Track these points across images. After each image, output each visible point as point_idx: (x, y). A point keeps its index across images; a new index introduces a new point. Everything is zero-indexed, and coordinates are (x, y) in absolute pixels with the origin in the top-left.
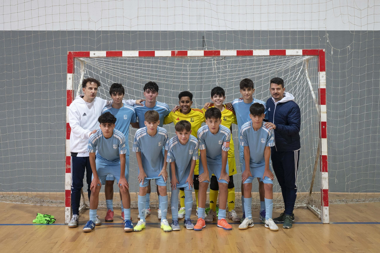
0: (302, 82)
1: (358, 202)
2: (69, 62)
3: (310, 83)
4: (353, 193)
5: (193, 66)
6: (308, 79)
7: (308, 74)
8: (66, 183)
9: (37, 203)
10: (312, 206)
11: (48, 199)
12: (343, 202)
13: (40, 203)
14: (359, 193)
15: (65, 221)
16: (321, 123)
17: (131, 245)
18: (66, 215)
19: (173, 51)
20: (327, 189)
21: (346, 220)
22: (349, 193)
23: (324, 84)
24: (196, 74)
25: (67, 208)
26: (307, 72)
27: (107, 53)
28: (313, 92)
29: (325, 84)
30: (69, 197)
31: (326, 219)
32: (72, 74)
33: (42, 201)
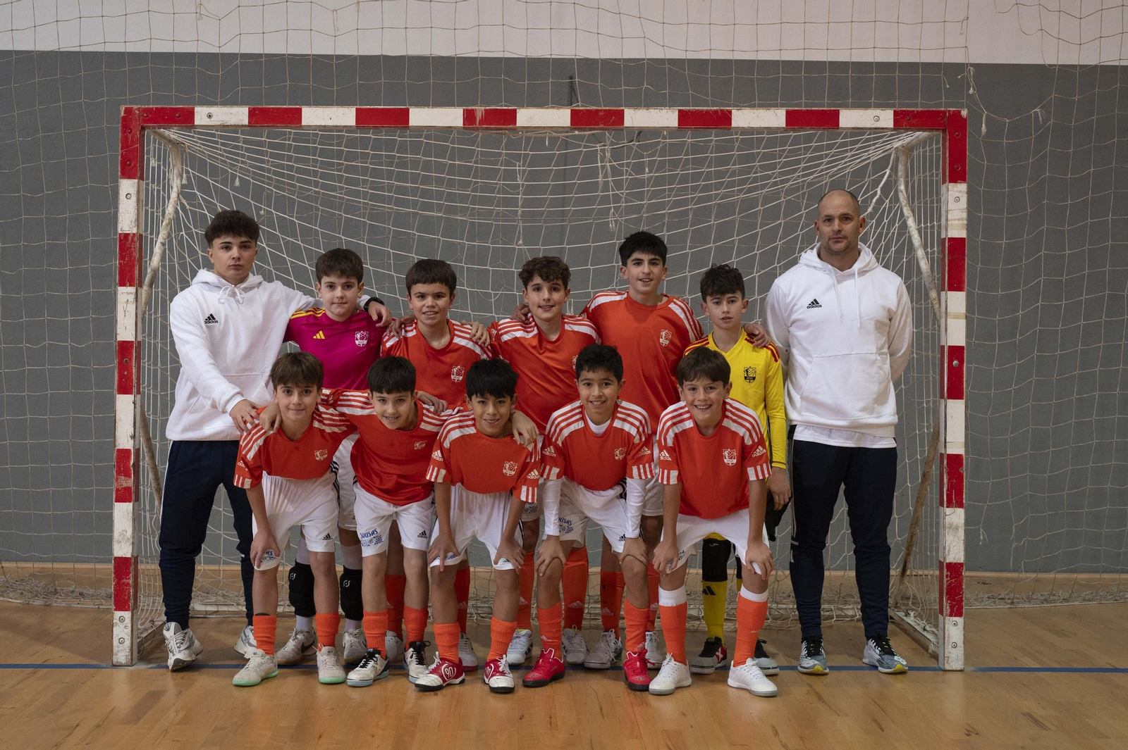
0: (885, 221)
1: (1048, 603)
2: (125, 144)
3: (911, 223)
4: (1033, 575)
5: (535, 161)
6: (907, 211)
7: (905, 195)
8: (116, 535)
9: (36, 596)
10: (907, 615)
11: (70, 585)
12: (1002, 602)
13: (44, 598)
14: (1051, 575)
15: (114, 656)
16: (949, 350)
17: (320, 736)
18: (118, 635)
19: (470, 108)
20: (959, 562)
21: (1016, 659)
22: (1021, 575)
23: (960, 222)
24: (543, 190)
25: (118, 614)
26: (902, 187)
27: (252, 113)
28: (923, 252)
29: (965, 222)
30: (125, 580)
31: (954, 656)
32: (136, 181)
33: (52, 592)
